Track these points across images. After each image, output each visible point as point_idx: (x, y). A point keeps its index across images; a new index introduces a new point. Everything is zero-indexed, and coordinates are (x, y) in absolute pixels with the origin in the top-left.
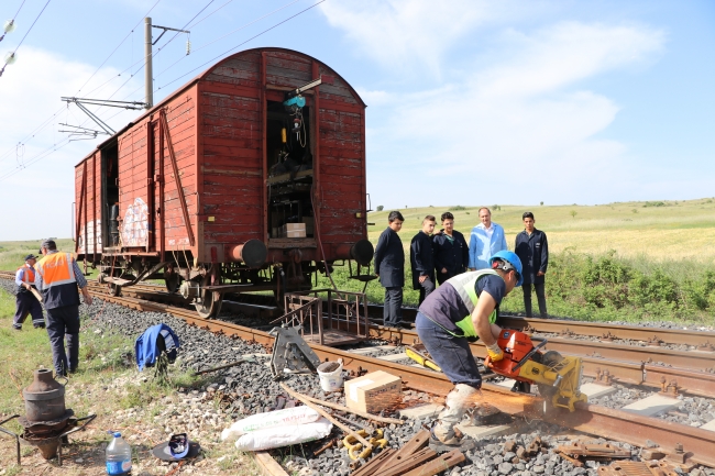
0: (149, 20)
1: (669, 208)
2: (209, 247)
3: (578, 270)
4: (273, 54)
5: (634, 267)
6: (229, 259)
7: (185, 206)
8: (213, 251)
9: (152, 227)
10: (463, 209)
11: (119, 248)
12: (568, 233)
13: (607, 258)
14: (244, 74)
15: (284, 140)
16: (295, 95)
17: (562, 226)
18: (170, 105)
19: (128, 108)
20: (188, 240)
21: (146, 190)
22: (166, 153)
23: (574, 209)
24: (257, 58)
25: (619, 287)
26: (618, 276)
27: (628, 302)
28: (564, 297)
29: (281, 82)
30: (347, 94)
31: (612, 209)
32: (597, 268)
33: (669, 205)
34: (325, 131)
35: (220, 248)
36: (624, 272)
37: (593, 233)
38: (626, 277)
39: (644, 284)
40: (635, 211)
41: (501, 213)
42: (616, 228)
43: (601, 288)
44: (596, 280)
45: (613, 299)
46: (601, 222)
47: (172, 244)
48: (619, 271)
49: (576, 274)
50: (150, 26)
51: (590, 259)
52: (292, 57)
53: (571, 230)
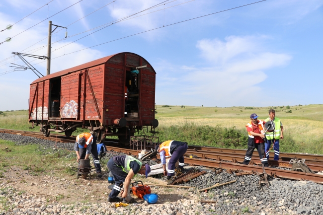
0: (51, 22)
1: (255, 110)
2: (106, 119)
3: (221, 133)
4: (128, 54)
5: (241, 132)
6: (113, 124)
7: (97, 105)
8: (107, 121)
9: (79, 111)
10: (168, 106)
11: (60, 118)
12: (214, 119)
13: (232, 129)
14: (119, 61)
15: (130, 84)
16: (136, 69)
17: (212, 116)
18: (90, 69)
19: (39, 58)
20: (98, 117)
21: (77, 98)
22: (88, 85)
23: (216, 109)
24: (123, 56)
25: (236, 139)
26: (236, 135)
27: (239, 145)
28: (216, 143)
29: (130, 64)
30: (150, 69)
31: (231, 110)
32: (229, 132)
33: (255, 109)
34: (143, 81)
35: (109, 120)
36: (238, 134)
37: (224, 120)
38: (239, 136)
39: (244, 139)
40: (241, 111)
41: (185, 109)
42: (234, 118)
43: (230, 139)
44: (228, 137)
45: (234, 144)
46: (227, 115)
47: (88, 118)
48: (236, 134)
49: (221, 135)
50: (51, 24)
51: (226, 129)
52: (134, 56)
53: (215, 118)
